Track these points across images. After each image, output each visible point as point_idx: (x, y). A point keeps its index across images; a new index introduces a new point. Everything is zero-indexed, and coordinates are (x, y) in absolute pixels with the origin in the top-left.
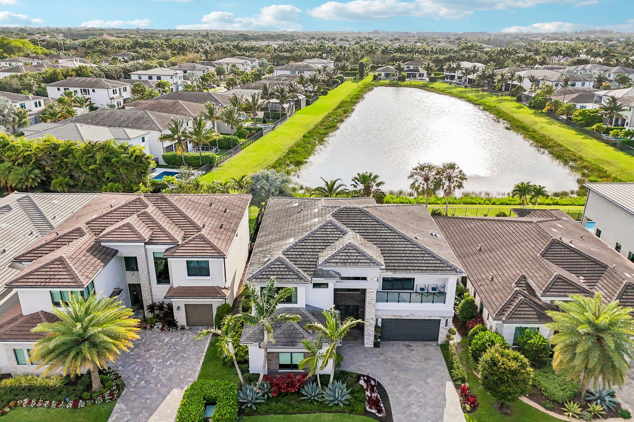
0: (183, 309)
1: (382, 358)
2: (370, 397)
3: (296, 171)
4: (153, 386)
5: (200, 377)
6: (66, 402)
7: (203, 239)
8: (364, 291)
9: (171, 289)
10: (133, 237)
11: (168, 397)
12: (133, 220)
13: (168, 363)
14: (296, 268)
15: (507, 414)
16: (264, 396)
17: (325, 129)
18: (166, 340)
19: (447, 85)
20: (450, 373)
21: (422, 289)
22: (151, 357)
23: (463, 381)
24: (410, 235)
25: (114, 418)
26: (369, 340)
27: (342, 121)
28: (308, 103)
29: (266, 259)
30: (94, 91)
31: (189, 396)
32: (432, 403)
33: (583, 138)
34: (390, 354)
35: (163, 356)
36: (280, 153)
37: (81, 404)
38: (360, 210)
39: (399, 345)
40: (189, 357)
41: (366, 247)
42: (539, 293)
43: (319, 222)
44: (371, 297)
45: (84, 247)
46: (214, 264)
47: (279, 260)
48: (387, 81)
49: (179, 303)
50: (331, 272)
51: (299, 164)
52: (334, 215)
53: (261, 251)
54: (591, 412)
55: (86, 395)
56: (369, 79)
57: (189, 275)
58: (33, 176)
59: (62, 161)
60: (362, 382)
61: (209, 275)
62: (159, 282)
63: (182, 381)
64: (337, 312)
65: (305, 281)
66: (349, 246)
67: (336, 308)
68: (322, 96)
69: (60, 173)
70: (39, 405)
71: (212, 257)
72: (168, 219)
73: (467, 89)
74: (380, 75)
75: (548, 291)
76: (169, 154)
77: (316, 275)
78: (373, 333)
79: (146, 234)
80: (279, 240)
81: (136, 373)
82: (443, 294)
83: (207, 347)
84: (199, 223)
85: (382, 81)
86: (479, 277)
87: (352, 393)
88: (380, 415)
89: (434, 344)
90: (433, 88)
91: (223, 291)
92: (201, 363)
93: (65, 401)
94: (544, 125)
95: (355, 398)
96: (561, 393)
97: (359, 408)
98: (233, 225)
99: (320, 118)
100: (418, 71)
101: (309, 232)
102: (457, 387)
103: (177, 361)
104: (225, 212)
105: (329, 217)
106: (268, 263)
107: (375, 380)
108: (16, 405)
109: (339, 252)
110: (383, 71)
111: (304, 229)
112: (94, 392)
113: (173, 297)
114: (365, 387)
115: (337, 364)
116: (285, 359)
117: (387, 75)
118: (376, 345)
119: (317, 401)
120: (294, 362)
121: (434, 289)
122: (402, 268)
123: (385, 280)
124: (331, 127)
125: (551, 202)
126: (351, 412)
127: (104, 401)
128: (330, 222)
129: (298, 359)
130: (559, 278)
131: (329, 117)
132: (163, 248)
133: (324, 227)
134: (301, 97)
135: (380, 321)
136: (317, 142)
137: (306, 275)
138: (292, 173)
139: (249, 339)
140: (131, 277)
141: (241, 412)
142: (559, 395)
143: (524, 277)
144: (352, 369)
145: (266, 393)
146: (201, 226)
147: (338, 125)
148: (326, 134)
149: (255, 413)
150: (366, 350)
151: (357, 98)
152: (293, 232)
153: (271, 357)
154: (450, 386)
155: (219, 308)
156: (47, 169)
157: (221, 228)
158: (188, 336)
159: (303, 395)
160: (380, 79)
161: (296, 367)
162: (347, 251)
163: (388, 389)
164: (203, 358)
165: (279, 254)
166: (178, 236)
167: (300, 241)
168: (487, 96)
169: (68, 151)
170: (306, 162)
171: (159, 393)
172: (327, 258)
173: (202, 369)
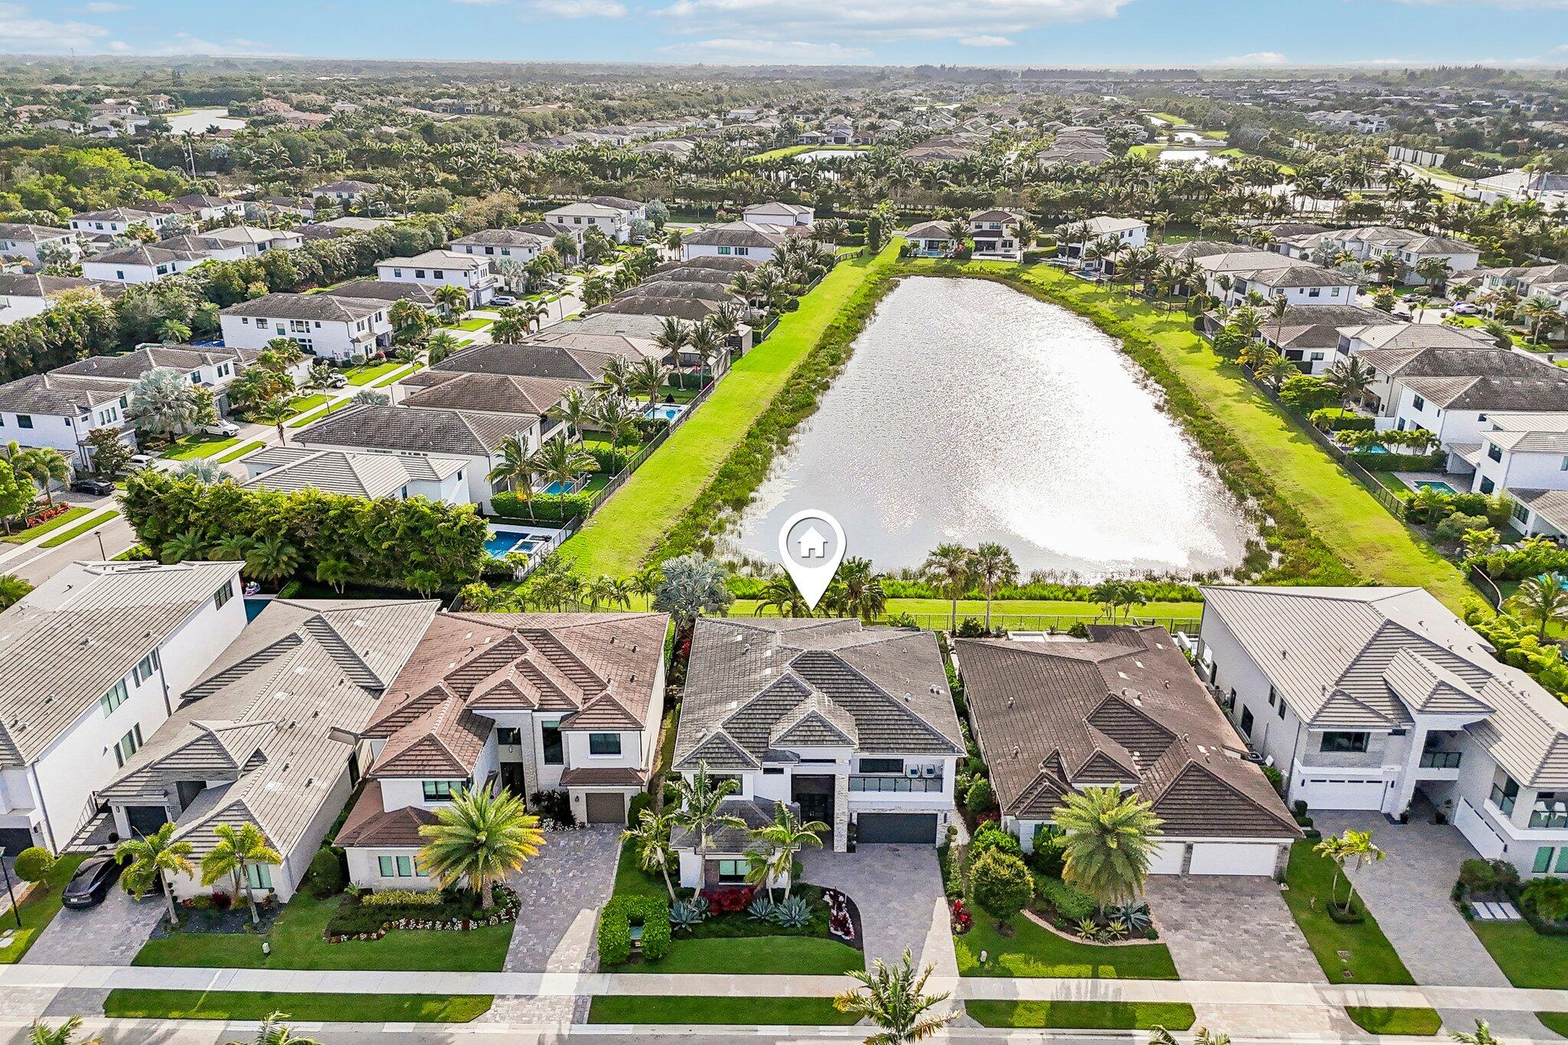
0: (583, 799)
1: (856, 866)
2: (836, 917)
3: (734, 523)
4: (556, 903)
5: (615, 893)
6: (453, 924)
7: (608, 699)
8: (832, 778)
9: (566, 772)
10: (516, 701)
11: (579, 917)
12: (509, 673)
13: (571, 875)
14: (740, 747)
15: (1006, 935)
16: (701, 915)
17: (792, 410)
18: (562, 843)
19: (1057, 275)
20: (945, 885)
21: (914, 772)
22: (545, 866)
23: (960, 895)
24: (898, 695)
25: (517, 942)
26: (840, 844)
27: (826, 387)
28: (757, 340)
29: (700, 735)
30: (318, 325)
31: (607, 914)
32: (915, 922)
33: (1291, 440)
34: (868, 861)
35: (562, 866)
36: (703, 479)
37: (472, 925)
38: (830, 655)
39: (880, 848)
40: (596, 867)
41: (835, 717)
42: (1069, 778)
43: (773, 676)
44: (841, 785)
45: (452, 718)
46: (627, 739)
47: (718, 736)
48: (931, 262)
49: (578, 794)
50: (788, 754)
51: (739, 504)
52: (794, 665)
53: (692, 721)
54: (1110, 932)
55: (477, 913)
56: (889, 255)
57: (592, 753)
58: (285, 558)
59: (334, 531)
60: (827, 898)
61: (619, 753)
62: (548, 760)
63: (593, 897)
64: (797, 804)
65: (754, 767)
66: (814, 717)
67: (793, 800)
68: (787, 313)
69: (328, 550)
70: (420, 927)
71: (625, 729)
72: (558, 670)
73: (1100, 290)
74: (916, 245)
75: (1080, 776)
76: (503, 496)
77: (767, 757)
78: (845, 833)
79: (533, 696)
80: (716, 703)
81: (532, 888)
82: (940, 778)
83: (619, 853)
84: (602, 676)
85: (919, 262)
86: (1000, 751)
87: (812, 912)
88: (847, 938)
89: (930, 847)
90: (1028, 281)
91: (639, 774)
92: (615, 874)
93: (452, 921)
94: (1229, 401)
95: (818, 918)
96: (1077, 910)
97: (821, 928)
98: (648, 675)
99: (780, 379)
100: (1000, 234)
101: (758, 693)
102: (950, 903)
103: (582, 873)
104: (634, 651)
105: (787, 669)
106: (704, 740)
107: (844, 895)
108: (390, 927)
109: (799, 725)
110: (923, 234)
111: (751, 687)
112: (487, 910)
113: (572, 783)
114: (831, 904)
115: (795, 875)
116: (727, 869)
117: (931, 246)
118: (851, 849)
119: (768, 921)
120: (740, 873)
121: (930, 771)
122: (882, 746)
123: (862, 761)
124: (803, 407)
125: (1179, 596)
126: (812, 934)
127: (500, 920)
128: (788, 677)
129: (744, 869)
130: (1101, 757)
131: (801, 376)
132: (557, 716)
133: (778, 685)
134: (744, 330)
135: (855, 816)
136: (774, 447)
137: (754, 759)
138: (729, 527)
139: (680, 843)
140: (508, 754)
141: (674, 935)
142: (1075, 911)
143: (1058, 754)
144: (814, 881)
145: (704, 912)
146: (606, 681)
147: (818, 398)
148: (791, 426)
149: (693, 935)
150: (835, 855)
151: (859, 315)
152: (735, 690)
153: (710, 866)
154: (942, 903)
155: (633, 799)
156: (307, 544)
157: (632, 680)
158: (591, 838)
159: (751, 915)
160: (915, 256)
161: (740, 878)
162: (809, 723)
163: (861, 907)
164: (616, 867)
165: (717, 728)
166: (576, 697)
167: (746, 708)
168: (1137, 309)
169: (347, 514)
170: (753, 500)
171: (565, 912)
172: (782, 733)
173: (617, 881)
